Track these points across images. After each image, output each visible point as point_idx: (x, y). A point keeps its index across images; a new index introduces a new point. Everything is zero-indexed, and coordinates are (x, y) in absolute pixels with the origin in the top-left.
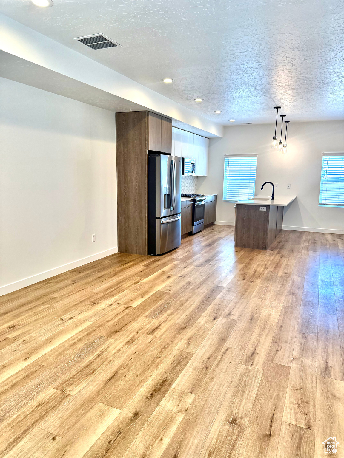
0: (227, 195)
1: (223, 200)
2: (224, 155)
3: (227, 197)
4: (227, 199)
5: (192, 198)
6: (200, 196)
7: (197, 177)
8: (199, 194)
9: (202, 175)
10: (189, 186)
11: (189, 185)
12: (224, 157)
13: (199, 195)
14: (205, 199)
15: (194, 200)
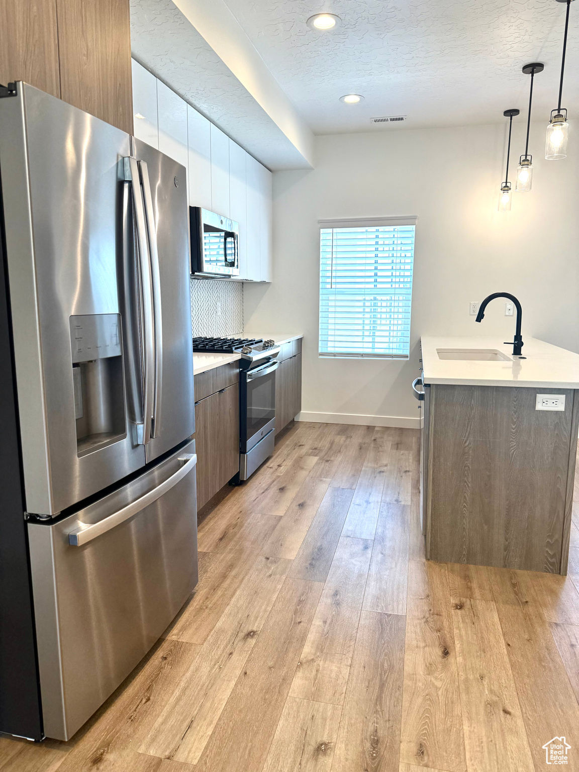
0: (330, 338)
1: (320, 351)
2: (320, 222)
3: (330, 344)
4: (331, 350)
5: (236, 356)
6: (261, 344)
7: (243, 284)
8: (257, 339)
9: (258, 280)
10: (219, 313)
11: (219, 309)
12: (319, 226)
13: (256, 343)
14: (275, 355)
15: (244, 364)
